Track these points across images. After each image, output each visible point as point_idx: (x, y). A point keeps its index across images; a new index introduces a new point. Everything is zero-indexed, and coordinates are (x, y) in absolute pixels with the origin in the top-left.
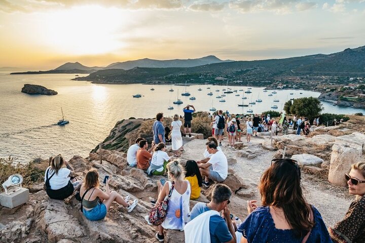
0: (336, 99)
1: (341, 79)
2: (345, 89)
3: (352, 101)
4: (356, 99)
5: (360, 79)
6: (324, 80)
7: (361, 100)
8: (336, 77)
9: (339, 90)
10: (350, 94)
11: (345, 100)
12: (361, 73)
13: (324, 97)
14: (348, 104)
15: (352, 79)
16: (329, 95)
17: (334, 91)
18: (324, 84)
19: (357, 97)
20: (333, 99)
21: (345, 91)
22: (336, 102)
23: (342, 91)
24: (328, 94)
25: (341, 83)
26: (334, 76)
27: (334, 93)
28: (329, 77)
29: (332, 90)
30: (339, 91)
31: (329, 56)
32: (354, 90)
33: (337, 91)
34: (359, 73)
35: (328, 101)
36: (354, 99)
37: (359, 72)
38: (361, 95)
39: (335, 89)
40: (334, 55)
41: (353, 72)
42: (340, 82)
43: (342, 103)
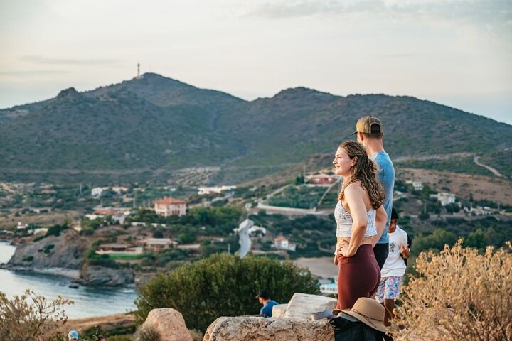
0: (74, 261)
1: (66, 193)
2: (96, 225)
3: (127, 266)
4: (139, 257)
5: (123, 193)
6: (8, 198)
7: (154, 258)
8: (46, 188)
9: (78, 229)
10: (114, 241)
11: (105, 262)
12: (119, 173)
13: (31, 259)
14: (116, 276)
15: (97, 191)
16: (48, 249)
17: (63, 235)
18: (13, 210)
19: (139, 251)
20: (61, 265)
21: (99, 231)
22: (75, 274)
23: (89, 233)
24: (41, 245)
25: (69, 208)
26: (38, 184)
27: (61, 242)
28: (22, 185)
29: (55, 231)
30: (81, 233)
31: (9, 115)
32: (126, 227)
33: (70, 232)
34: (115, 173)
35: (45, 270)
36: (132, 258)
37: (112, 167)
38: (151, 241)
39: (65, 227)
40: (26, 112)
41: (94, 167)
42: (65, 201)
43: (96, 274)
